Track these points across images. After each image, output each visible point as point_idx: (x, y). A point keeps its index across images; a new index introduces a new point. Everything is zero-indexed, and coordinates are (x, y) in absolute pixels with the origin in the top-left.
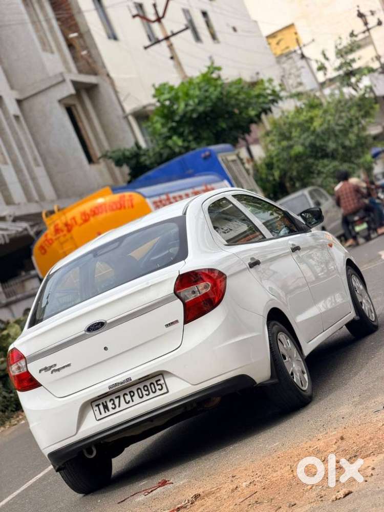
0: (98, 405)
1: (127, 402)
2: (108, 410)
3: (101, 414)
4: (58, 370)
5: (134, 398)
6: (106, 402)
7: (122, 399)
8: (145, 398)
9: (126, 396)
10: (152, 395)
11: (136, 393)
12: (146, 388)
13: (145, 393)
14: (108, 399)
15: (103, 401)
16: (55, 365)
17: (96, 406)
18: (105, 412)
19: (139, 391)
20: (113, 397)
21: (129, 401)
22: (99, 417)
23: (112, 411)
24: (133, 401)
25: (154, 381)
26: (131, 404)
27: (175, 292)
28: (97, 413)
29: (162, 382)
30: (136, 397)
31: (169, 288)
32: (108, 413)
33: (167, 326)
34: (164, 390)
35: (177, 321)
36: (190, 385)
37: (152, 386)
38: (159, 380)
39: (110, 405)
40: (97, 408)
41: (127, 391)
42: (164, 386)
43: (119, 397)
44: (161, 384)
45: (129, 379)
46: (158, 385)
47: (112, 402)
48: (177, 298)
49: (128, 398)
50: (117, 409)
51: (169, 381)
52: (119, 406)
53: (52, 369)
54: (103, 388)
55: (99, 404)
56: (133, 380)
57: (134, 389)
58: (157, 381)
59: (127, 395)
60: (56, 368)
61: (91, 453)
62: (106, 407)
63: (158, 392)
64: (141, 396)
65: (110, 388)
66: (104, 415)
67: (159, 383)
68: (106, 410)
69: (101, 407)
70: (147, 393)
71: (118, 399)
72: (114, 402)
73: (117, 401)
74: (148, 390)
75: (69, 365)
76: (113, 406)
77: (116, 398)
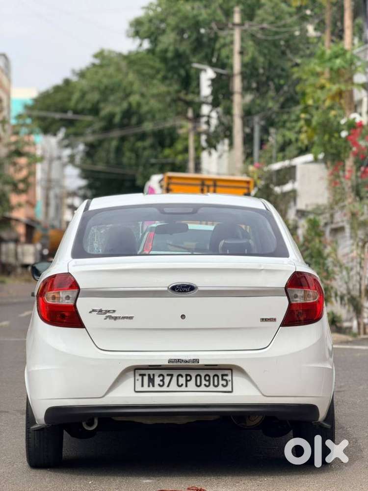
0: (143, 375)
1: (180, 384)
2: (153, 386)
3: (142, 386)
4: (116, 318)
5: (188, 383)
6: (154, 375)
7: (175, 379)
8: (203, 388)
9: (180, 378)
10: (211, 388)
11: (194, 378)
12: (207, 378)
13: (204, 382)
14: (157, 372)
15: (151, 372)
16: (114, 311)
17: (140, 375)
18: (149, 386)
19: (198, 378)
20: (165, 373)
21: (182, 385)
22: (139, 388)
23: (157, 388)
24: (186, 386)
25: (220, 373)
26: (183, 388)
27: (286, 288)
28: (139, 383)
29: (229, 378)
30: (192, 384)
31: (282, 281)
32: (151, 389)
33: (262, 320)
34: (229, 388)
35: (274, 320)
36: (260, 394)
37: (216, 378)
38: (227, 375)
39: (157, 380)
40: (140, 378)
41: (184, 373)
42: (230, 383)
43: (172, 375)
44: (226, 380)
45: (197, 361)
46: (223, 379)
47: (161, 378)
48: (285, 295)
49: (182, 381)
50: (165, 388)
51: (238, 381)
52: (168, 386)
53: (108, 314)
54: (162, 359)
55: (145, 375)
56: (201, 363)
57: (193, 374)
58: (223, 375)
59: (182, 376)
60: (113, 315)
61: (90, 424)
62: (151, 381)
63: (220, 388)
64: (199, 384)
65: (170, 361)
66: (146, 388)
67: (225, 377)
68: (151, 384)
69: (146, 379)
70: (207, 383)
71: (169, 377)
72: (164, 379)
73: (167, 379)
74: (209, 381)
75: (131, 318)
76: (161, 383)
77: (168, 375)
